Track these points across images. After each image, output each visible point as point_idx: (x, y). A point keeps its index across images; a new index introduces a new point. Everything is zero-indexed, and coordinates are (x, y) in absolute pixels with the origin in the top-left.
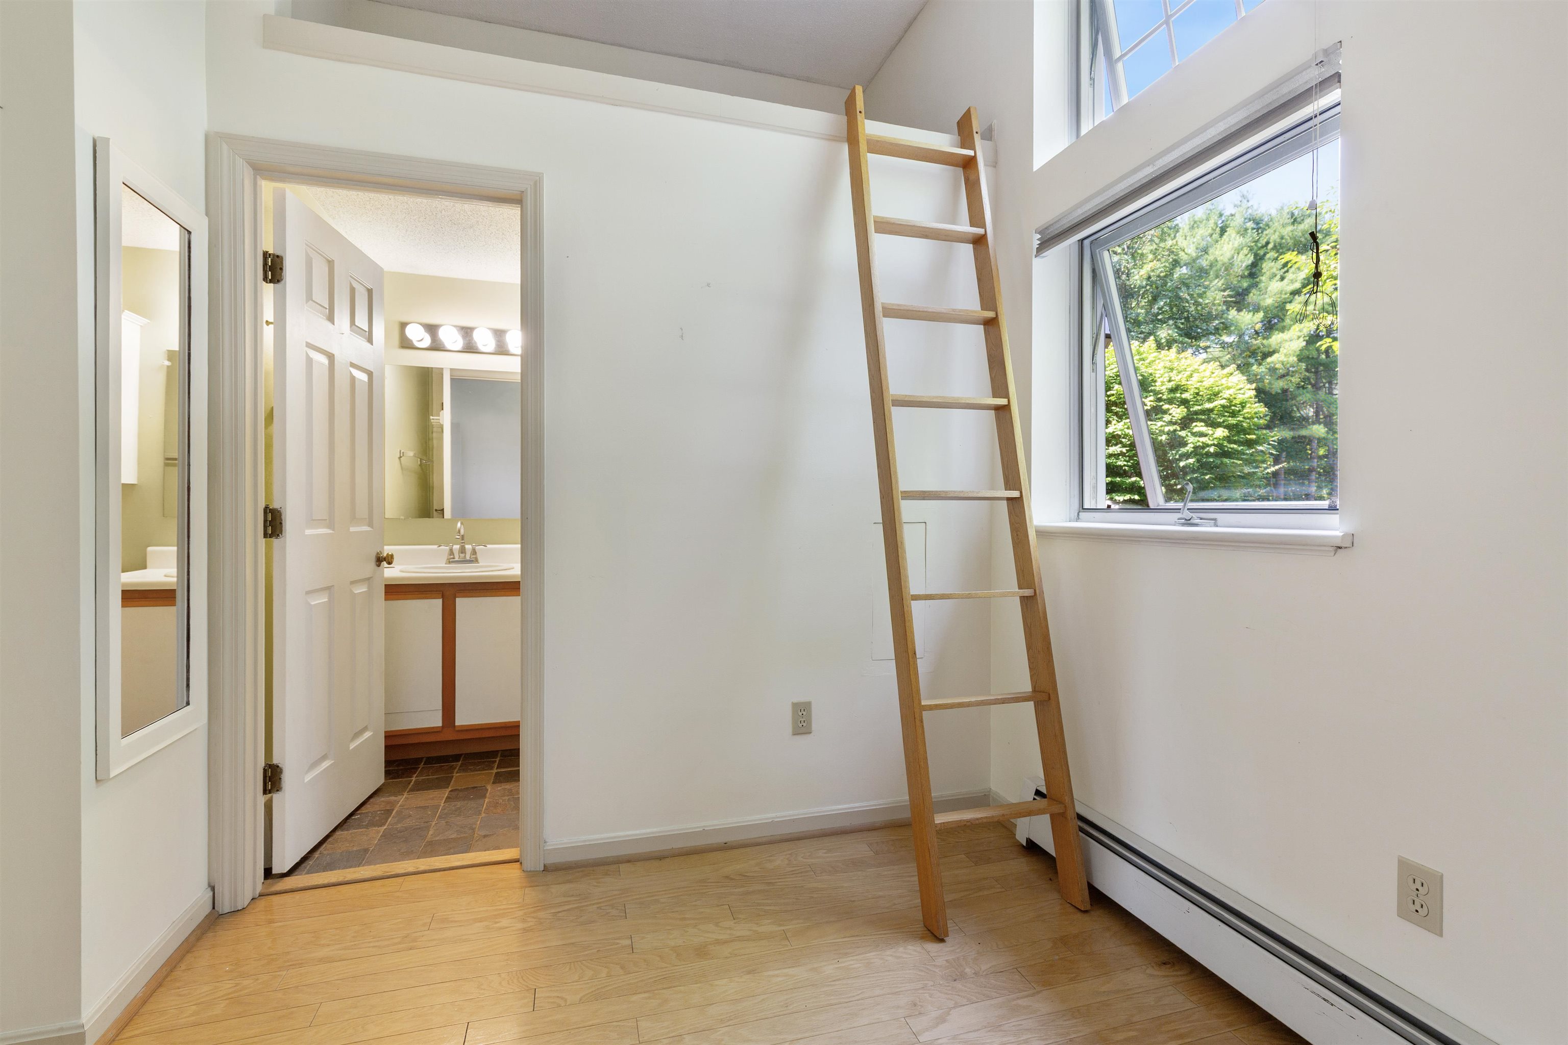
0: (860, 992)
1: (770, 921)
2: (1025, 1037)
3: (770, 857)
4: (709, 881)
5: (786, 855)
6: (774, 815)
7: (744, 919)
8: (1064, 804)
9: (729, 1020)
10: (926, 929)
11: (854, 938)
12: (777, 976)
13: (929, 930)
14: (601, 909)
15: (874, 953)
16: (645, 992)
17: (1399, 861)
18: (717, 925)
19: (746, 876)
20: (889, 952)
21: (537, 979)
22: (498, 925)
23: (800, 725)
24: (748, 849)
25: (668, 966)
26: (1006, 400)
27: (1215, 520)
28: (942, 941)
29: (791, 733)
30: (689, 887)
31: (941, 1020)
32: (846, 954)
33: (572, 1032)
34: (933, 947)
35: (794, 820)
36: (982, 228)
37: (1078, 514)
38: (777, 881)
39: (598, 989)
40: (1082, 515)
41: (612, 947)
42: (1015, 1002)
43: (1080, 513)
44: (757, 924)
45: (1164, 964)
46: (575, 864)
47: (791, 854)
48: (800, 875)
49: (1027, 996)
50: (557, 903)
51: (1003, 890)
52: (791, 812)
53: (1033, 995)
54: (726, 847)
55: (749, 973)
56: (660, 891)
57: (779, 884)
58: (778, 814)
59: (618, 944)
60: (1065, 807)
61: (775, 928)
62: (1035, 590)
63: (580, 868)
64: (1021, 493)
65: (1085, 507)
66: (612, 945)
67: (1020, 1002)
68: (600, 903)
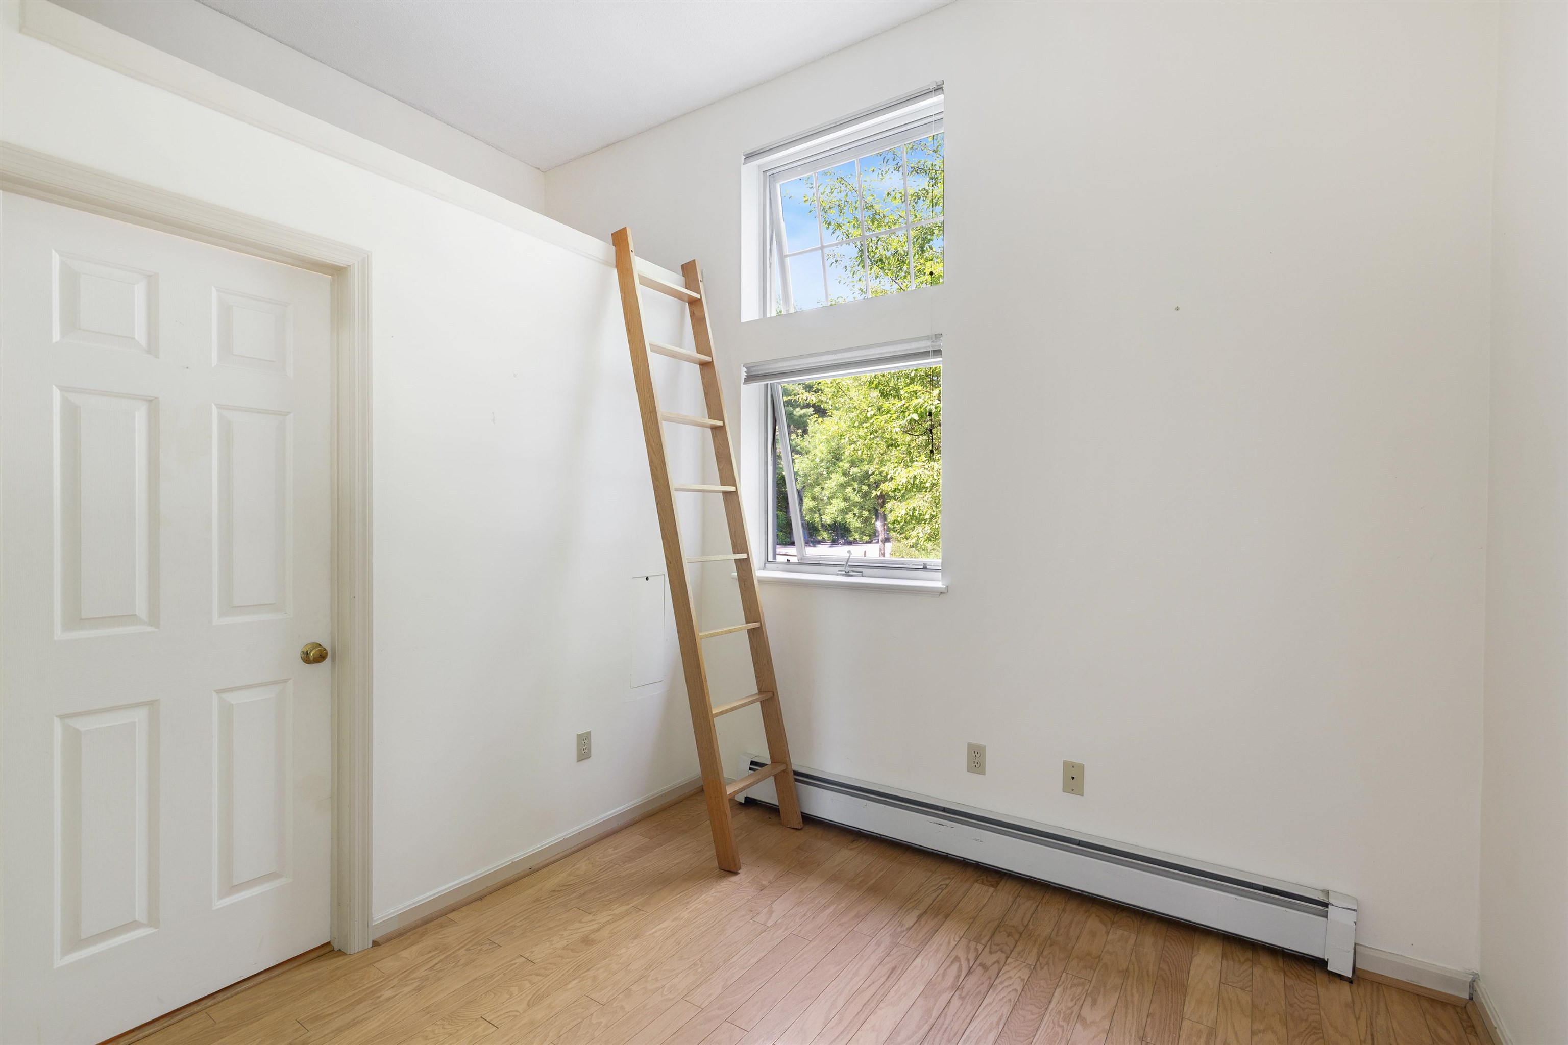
0: (715, 918)
1: (617, 905)
2: (817, 901)
3: (573, 866)
4: (542, 898)
5: (585, 861)
6: (564, 834)
7: (597, 911)
8: (784, 763)
9: (650, 968)
10: (722, 871)
11: (684, 893)
12: (656, 932)
13: (725, 870)
14: (469, 950)
15: (705, 895)
16: (574, 980)
17: (968, 744)
18: (580, 922)
19: (569, 885)
20: (712, 891)
21: (475, 1011)
22: (382, 999)
23: (583, 752)
24: (550, 867)
25: (572, 959)
26: (734, 488)
27: (862, 572)
28: (735, 873)
29: (576, 761)
30: (527, 909)
31: (771, 912)
32: (688, 902)
33: (546, 1024)
34: (734, 879)
35: (579, 833)
36: (709, 356)
37: (765, 565)
38: (598, 879)
39: (534, 994)
40: (768, 565)
41: (511, 968)
42: (800, 887)
43: (766, 564)
44: (610, 910)
45: (853, 841)
46: (404, 929)
47: (588, 859)
48: (609, 870)
49: (803, 883)
50: (421, 963)
51: (748, 833)
52: (576, 828)
53: (806, 881)
54: (532, 872)
55: (635, 938)
56: (508, 920)
57: (599, 881)
58: (568, 832)
59: (515, 964)
60: (787, 765)
61: (625, 908)
62: (761, 623)
63: (409, 932)
64: (748, 555)
65: (769, 560)
66: (511, 967)
67: (802, 886)
68: (466, 945)
